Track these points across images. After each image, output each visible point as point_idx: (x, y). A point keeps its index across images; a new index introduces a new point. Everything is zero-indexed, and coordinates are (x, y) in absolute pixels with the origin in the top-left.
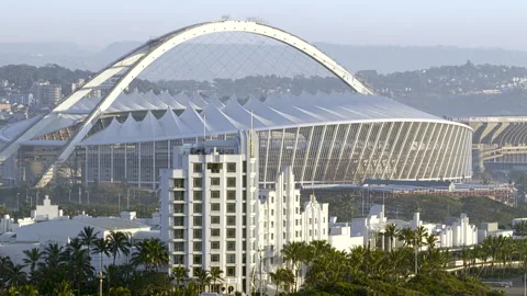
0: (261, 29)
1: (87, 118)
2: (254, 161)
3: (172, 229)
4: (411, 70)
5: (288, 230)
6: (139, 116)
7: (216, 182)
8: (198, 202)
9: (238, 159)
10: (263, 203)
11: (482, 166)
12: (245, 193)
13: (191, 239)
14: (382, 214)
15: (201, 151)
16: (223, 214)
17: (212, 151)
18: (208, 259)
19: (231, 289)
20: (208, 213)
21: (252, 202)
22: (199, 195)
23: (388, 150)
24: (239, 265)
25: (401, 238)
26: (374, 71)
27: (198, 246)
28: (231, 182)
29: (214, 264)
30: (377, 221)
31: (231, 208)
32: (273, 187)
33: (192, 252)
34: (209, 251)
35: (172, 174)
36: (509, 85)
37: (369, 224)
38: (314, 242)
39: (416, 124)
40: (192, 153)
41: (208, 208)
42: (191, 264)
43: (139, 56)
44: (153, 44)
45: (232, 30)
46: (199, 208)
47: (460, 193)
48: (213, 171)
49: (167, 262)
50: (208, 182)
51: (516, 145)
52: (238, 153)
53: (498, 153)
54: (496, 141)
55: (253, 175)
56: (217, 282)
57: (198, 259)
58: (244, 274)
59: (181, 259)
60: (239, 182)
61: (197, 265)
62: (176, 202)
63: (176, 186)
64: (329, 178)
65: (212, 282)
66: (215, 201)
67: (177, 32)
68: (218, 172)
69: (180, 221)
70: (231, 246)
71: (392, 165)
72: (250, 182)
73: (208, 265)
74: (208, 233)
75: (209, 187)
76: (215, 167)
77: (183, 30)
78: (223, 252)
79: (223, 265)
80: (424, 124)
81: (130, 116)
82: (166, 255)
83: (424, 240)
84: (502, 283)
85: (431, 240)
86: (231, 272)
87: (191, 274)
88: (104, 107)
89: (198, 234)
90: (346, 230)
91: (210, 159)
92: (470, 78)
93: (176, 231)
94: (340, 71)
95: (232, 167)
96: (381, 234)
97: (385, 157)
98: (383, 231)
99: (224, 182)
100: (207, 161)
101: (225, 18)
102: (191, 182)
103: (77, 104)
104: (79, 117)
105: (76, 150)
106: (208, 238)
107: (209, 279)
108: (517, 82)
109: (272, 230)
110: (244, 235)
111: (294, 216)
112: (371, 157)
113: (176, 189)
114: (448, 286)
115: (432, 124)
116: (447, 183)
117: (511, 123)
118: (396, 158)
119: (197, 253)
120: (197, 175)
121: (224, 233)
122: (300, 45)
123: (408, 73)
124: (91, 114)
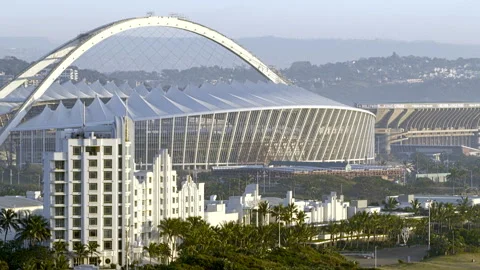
0: (182, 25)
1: (22, 106)
2: (129, 145)
3: (52, 206)
4: (342, 61)
5: (165, 207)
6: (69, 103)
7: (93, 163)
8: (77, 182)
9: (114, 143)
10: (141, 182)
11: (389, 148)
12: (120, 173)
13: (71, 216)
14: (257, 192)
15: (81, 136)
16: (101, 192)
17: (90, 135)
18: (86, 234)
19: (108, 261)
20: (87, 192)
21: (128, 182)
22: (78, 176)
23: (297, 134)
24: (115, 239)
25: (273, 214)
26: (308, 62)
27: (77, 222)
28: (108, 164)
29: (92, 239)
30: (252, 199)
31: (108, 187)
32: (151, 169)
33: (71, 228)
34: (87, 227)
35: (53, 156)
36: (431, 75)
37: (243, 202)
38: (190, 219)
39: (322, 110)
40: (72, 137)
41: (86, 187)
42: (71, 239)
43: (70, 49)
44: (83, 37)
45: (155, 24)
46: (78, 188)
47: (356, 173)
48: (91, 154)
49: (49, 237)
50: (86, 164)
51: (421, 129)
52: (114, 137)
53: (404, 137)
54: (402, 126)
55: (129, 157)
56: (94, 255)
57: (77, 234)
58: (120, 247)
59: (61, 234)
60: (115, 164)
61: (76, 240)
62: (57, 182)
63: (57, 167)
64: (242, 160)
65: (90, 255)
66: (93, 181)
67: (105, 27)
68: (95, 154)
69: (61, 199)
70: (108, 222)
71: (300, 148)
72: (126, 164)
73: (87, 239)
74: (86, 210)
75: (87, 169)
76: (93, 150)
77: (111, 25)
78: (101, 227)
79: (101, 239)
80: (329, 111)
81: (61, 103)
82: (48, 231)
83: (294, 216)
84: (365, 255)
85: (301, 216)
86: (108, 246)
87: (70, 248)
88: (37, 96)
89: (78, 211)
90: (221, 207)
91: (88, 143)
92: (396, 68)
93: (57, 208)
94: (256, 63)
95: (108, 150)
96: (255, 211)
97: (294, 141)
98: (257, 208)
99: (101, 164)
100: (86, 145)
101: (150, 14)
102: (71, 164)
103: (13, 93)
104: (15, 104)
105: (12, 134)
106: (87, 215)
107: (87, 252)
108: (438, 73)
109: (150, 208)
110: (120, 212)
111: (171, 195)
112: (281, 141)
113: (57, 170)
114: (306, 258)
115: (337, 110)
116: (344, 164)
117: (416, 110)
118: (304, 141)
119: (77, 228)
120: (76, 158)
121: (101, 210)
122: (219, 38)
123: (339, 64)
124: (25, 102)
